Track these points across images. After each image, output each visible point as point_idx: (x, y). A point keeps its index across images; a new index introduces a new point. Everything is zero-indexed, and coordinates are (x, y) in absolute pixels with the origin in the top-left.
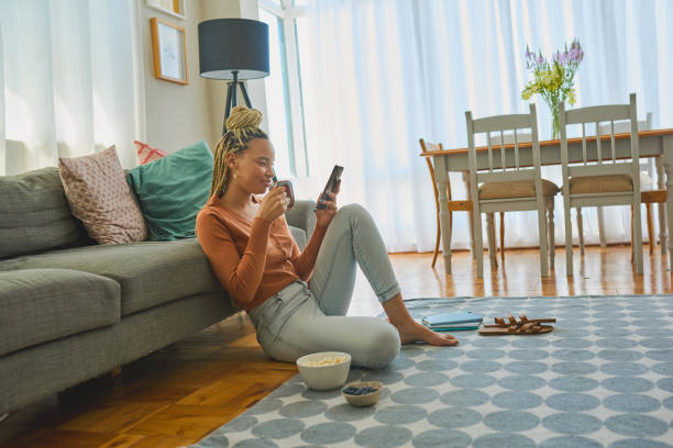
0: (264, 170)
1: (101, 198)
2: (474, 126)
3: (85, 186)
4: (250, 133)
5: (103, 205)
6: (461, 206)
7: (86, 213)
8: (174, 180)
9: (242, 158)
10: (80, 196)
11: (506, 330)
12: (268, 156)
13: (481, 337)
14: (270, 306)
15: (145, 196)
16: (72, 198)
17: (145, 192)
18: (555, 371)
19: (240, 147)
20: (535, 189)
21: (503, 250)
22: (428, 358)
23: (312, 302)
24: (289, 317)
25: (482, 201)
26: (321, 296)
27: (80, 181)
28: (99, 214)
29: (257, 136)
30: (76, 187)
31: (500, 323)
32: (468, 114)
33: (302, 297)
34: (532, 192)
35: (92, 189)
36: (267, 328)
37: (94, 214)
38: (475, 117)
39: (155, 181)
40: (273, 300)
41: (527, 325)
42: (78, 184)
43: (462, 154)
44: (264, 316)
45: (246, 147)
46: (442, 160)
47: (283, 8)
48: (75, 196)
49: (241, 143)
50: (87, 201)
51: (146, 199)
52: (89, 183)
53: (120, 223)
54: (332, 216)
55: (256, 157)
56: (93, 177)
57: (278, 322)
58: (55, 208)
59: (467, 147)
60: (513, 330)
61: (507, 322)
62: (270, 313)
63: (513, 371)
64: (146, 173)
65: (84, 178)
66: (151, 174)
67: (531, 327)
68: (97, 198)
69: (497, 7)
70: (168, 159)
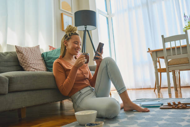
0: (76, 46)
1: (29, 59)
2: (165, 40)
3: (24, 55)
4: (72, 34)
5: (29, 61)
6: (164, 70)
7: (23, 64)
8: (57, 56)
9: (69, 42)
10: (21, 58)
11: (171, 107)
12: (78, 41)
13: (161, 110)
14: (77, 95)
15: (47, 60)
16: (19, 59)
17: (47, 59)
18: (187, 122)
19: (68, 38)
20: (189, 60)
21: (180, 87)
22: (134, 116)
23: (93, 94)
24: (83, 99)
25: (169, 66)
26: (97, 91)
27: (22, 53)
28: (27, 64)
29: (74, 34)
30: (20, 55)
31: (169, 104)
32: (163, 36)
33: (90, 92)
34: (188, 62)
35: (26, 56)
36: (76, 102)
37: (26, 64)
38: (165, 37)
39: (51, 56)
40: (79, 92)
41: (180, 105)
42: (21, 54)
43: (161, 51)
44: (75, 98)
45: (70, 38)
46: (155, 53)
47: (108, 14)
48: (20, 58)
49: (69, 37)
50: (24, 60)
51: (47, 61)
52: (25, 54)
53: (35, 68)
54: (100, 62)
55: (73, 41)
56: (27, 53)
57: (79, 100)
58: (13, 62)
59: (163, 48)
60: (174, 107)
61: (172, 104)
62: (77, 97)
63: (168, 121)
64: (48, 54)
65: (23, 53)
66: (50, 54)
67: (182, 106)
68: (27, 59)
69: (174, 2)
70: (56, 50)
